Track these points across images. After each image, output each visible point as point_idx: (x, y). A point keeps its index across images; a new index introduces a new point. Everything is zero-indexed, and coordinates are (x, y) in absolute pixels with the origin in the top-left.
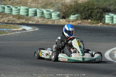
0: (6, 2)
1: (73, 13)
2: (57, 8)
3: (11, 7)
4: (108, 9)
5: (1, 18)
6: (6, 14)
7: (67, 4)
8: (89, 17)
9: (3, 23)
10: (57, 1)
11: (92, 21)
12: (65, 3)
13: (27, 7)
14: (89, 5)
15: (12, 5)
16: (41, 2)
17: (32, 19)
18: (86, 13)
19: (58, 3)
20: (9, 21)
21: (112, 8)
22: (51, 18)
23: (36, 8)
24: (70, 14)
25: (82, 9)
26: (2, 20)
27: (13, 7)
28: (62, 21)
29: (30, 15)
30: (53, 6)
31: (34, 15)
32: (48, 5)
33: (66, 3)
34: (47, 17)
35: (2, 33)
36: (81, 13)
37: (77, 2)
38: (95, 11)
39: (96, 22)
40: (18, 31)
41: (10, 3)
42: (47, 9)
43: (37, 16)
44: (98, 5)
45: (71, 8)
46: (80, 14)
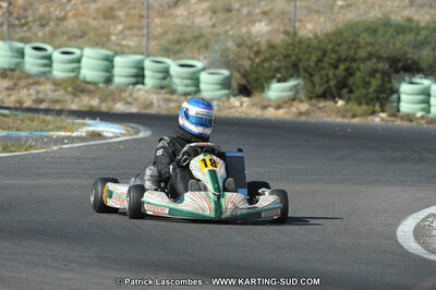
0: (30, 28)
1: (279, 76)
2: (222, 55)
3: (49, 48)
4: (409, 62)
5: (10, 92)
6: (28, 76)
7: (258, 39)
8: (339, 88)
9: (16, 109)
10: (220, 29)
11: (349, 107)
12: (249, 37)
13: (108, 49)
14: (339, 45)
15: (50, 44)
16: (160, 30)
17: (124, 95)
18: (327, 76)
19: (223, 37)
20: (41, 101)
21: (425, 55)
22: (198, 91)
23: (142, 54)
24: (269, 79)
25: (314, 58)
26: (13, 98)
27: (55, 48)
28: (237, 103)
29: (118, 80)
30: (206, 46)
31: (133, 80)
32: (187, 42)
33: (253, 37)
34: (180, 89)
35: (13, 145)
36: (311, 75)
37: (295, 34)
38: (362, 66)
39: (365, 107)
40: (72, 140)
41: (44, 34)
42: (180, 58)
43: (143, 83)
44: (372, 44)
45: (273, 57)
46: (304, 77)
